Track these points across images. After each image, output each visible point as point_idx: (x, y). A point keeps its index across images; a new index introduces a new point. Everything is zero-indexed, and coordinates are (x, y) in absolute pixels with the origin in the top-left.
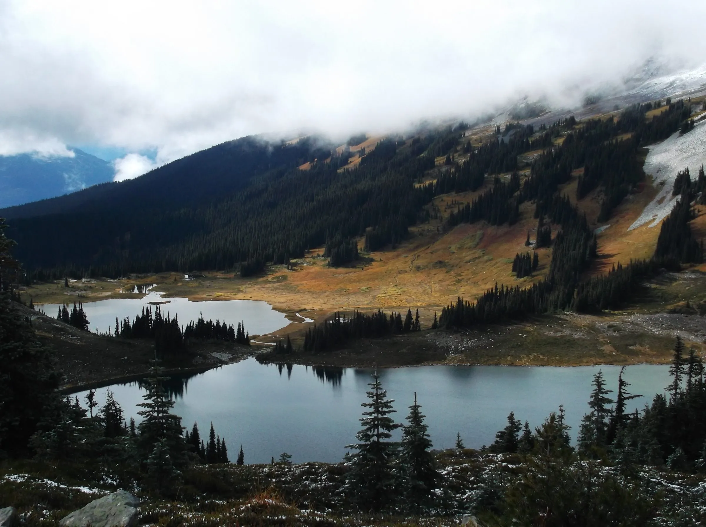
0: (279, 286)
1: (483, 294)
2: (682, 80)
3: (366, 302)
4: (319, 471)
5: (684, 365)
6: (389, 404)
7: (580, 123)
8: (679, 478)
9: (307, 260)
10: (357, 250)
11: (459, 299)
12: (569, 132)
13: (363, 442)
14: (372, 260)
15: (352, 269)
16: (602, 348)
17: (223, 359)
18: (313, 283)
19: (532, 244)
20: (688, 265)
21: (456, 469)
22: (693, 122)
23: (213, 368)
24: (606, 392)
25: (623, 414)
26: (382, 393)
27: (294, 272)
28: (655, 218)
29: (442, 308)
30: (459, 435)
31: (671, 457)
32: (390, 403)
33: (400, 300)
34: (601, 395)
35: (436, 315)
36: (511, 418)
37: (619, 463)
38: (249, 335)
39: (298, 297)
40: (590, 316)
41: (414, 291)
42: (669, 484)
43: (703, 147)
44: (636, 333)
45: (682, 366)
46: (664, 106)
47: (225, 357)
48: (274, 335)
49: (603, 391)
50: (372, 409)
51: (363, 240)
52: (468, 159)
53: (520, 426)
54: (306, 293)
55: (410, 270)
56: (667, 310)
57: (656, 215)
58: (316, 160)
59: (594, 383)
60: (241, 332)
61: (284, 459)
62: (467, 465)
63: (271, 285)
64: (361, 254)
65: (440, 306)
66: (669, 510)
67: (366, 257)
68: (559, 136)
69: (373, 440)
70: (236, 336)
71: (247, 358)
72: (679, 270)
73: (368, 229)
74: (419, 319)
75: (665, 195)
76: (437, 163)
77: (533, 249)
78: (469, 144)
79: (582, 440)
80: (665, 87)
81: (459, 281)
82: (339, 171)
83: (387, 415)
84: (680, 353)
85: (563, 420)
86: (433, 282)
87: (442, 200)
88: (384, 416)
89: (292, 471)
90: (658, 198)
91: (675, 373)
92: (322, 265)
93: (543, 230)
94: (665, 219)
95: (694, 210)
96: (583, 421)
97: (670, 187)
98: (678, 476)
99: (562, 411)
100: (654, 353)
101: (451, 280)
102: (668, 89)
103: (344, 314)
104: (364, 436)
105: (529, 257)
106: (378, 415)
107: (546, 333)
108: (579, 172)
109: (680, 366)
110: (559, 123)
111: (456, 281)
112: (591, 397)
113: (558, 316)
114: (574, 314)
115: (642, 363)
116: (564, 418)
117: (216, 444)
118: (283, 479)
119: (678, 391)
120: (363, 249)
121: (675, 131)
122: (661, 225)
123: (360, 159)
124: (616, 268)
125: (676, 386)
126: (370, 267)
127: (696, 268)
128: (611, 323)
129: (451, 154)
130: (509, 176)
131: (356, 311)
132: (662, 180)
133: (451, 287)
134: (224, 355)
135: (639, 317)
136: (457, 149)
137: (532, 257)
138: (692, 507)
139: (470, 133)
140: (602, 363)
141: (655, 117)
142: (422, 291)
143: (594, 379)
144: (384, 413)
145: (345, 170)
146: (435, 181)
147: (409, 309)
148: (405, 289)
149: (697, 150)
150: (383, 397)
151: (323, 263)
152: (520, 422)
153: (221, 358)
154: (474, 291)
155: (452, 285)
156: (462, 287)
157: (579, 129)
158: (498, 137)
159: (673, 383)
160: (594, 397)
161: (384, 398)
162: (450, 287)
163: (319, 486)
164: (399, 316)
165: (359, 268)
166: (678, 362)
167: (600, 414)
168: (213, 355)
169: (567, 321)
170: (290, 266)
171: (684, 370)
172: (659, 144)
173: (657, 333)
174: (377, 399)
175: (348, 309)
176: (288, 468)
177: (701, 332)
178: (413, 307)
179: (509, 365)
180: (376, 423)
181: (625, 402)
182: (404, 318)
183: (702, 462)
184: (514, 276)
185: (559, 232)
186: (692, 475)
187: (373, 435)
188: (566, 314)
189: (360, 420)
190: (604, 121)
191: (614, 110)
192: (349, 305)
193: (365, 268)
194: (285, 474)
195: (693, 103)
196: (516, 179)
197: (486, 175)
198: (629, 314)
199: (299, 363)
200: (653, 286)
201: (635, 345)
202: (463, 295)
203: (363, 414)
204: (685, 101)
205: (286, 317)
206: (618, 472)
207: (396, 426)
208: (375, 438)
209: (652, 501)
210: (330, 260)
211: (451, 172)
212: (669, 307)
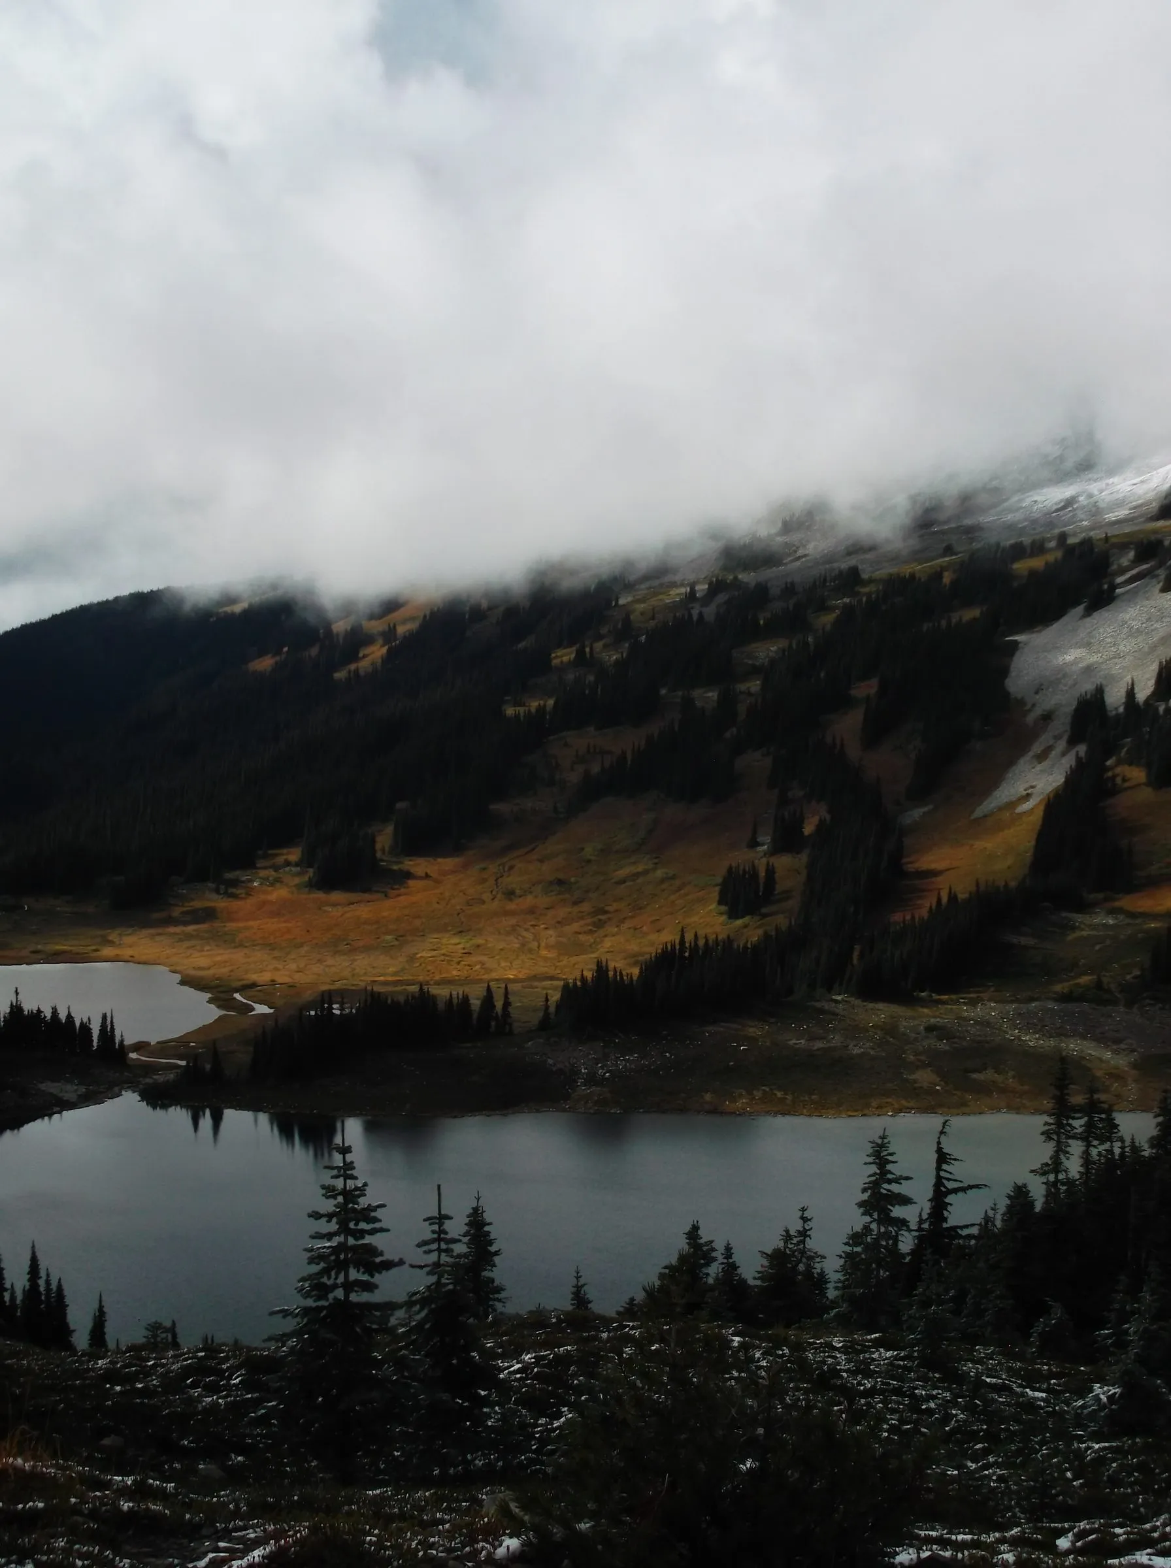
0: (194, 930)
1: (653, 955)
2: (1090, 496)
3: (392, 969)
4: (224, 1367)
5: (1074, 1118)
6: (373, 1214)
7: (871, 581)
8: (1052, 1375)
9: (262, 873)
10: (374, 851)
11: (599, 964)
12: (847, 600)
13: (310, 1303)
14: (408, 875)
15: (361, 894)
16: (913, 1077)
17: (66, 1096)
18: (272, 925)
19: (763, 845)
20: (1101, 896)
21: (544, 1357)
22: (1113, 587)
23: (42, 1117)
24: (897, 1180)
25: (945, 1225)
26: (357, 1189)
27: (230, 899)
28: (1029, 791)
29: (562, 983)
30: (578, 1273)
31: (1040, 1325)
32: (375, 1211)
33: (469, 965)
34: (885, 1186)
35: (547, 1000)
36: (693, 1234)
37: (917, 1342)
38: (126, 1043)
39: (238, 956)
40: (886, 1005)
41: (502, 945)
42: (1028, 1390)
43: (1133, 641)
44: (987, 1043)
45: (1071, 1121)
46: (1051, 550)
47: (69, 1091)
48: (183, 1041)
49: (890, 1176)
50: (333, 1226)
51: (390, 829)
52: (624, 655)
53: (714, 1254)
54: (257, 948)
55: (493, 899)
56: (1055, 993)
57: (1032, 787)
58: (286, 649)
59: (871, 1159)
60: (107, 1033)
61: (155, 1336)
62: (569, 1348)
63: (179, 929)
64: (383, 861)
65: (558, 979)
66: (1019, 1452)
67: (395, 867)
68: (823, 608)
69: (335, 1299)
70: (95, 1044)
71: (119, 1095)
72: (1083, 907)
73: (400, 805)
74: (510, 1009)
75: (1051, 742)
76: (555, 662)
77: (765, 854)
78: (627, 621)
79: (844, 1288)
80: (1055, 507)
81: (600, 925)
82: (337, 675)
83: (368, 1240)
84: (1066, 1091)
85: (807, 1239)
86: (543, 926)
87: (566, 745)
88: (361, 1242)
89: (163, 1365)
90: (1037, 748)
91: (1055, 1137)
92: (296, 886)
93: (786, 814)
94: (1051, 796)
95: (1114, 777)
96: (846, 1244)
97: (1062, 724)
98: (1050, 1370)
99: (805, 1220)
100: (1026, 1088)
101: (582, 922)
102: (1062, 513)
103: (342, 995)
104: (314, 1287)
105: (754, 874)
106: (346, 1239)
107: (791, 1042)
108: (866, 689)
109: (1065, 1122)
110: (825, 580)
111: (594, 924)
112: (864, 1190)
113: (818, 1005)
114: (852, 999)
115: (999, 1110)
116: (809, 1236)
117: (43, 1292)
118: (140, 1386)
119: (1061, 1176)
120: (387, 849)
121: (1076, 604)
122: (1042, 808)
123: (384, 650)
124: (945, 899)
125: (1056, 1165)
126: (403, 890)
127: (1117, 904)
128: (932, 1020)
129: (587, 643)
130: (713, 694)
131: (369, 988)
132: (1044, 711)
133: (582, 938)
134: (69, 1087)
135: (993, 1009)
136: (601, 631)
137: (762, 874)
138: (1069, 1444)
139: (630, 599)
140: (912, 1109)
141: (1033, 573)
142: (517, 945)
143: (870, 1151)
144: (362, 1234)
145: (352, 674)
146: (551, 702)
147: (489, 986)
148: (480, 941)
149: (1122, 647)
150: (359, 1196)
151: (297, 880)
152: (713, 1245)
153: (60, 1095)
154: (634, 947)
155: (585, 933)
156: (607, 939)
157: (869, 595)
158: (692, 608)
159: (1051, 1158)
160: (869, 1191)
161: (361, 1200)
162: (580, 936)
163: (220, 1401)
164: (466, 999)
165: (378, 892)
166: (1062, 1111)
167: (883, 1229)
168: (43, 1087)
169: (837, 1015)
170: (222, 887)
171: (1076, 1131)
172: (1040, 631)
173: (1031, 1044)
174: (346, 1202)
175: (353, 985)
176: (155, 1359)
177: (1126, 1044)
178: (497, 980)
179: (709, 1112)
180: (342, 1257)
181: (950, 1199)
182: (475, 1003)
183: (1108, 1336)
184: (721, 914)
185: (820, 820)
186: (1082, 1368)
187: (335, 1286)
188: (836, 1001)
189: (306, 1250)
190: (923, 580)
191: (944, 555)
192: (353, 975)
193: (392, 893)
194: (147, 1373)
195: (1114, 545)
196: (727, 702)
197: (663, 692)
198: (973, 1003)
199: (239, 1106)
200: (1024, 941)
201: (985, 1069)
202: (609, 956)
203: (313, 1237)
204: (1098, 540)
205: (210, 1001)
206: (913, 1362)
207: (388, 1265)
208: (339, 1293)
209: (982, 1430)
210: (314, 873)
211: (587, 682)
212: (1058, 988)
